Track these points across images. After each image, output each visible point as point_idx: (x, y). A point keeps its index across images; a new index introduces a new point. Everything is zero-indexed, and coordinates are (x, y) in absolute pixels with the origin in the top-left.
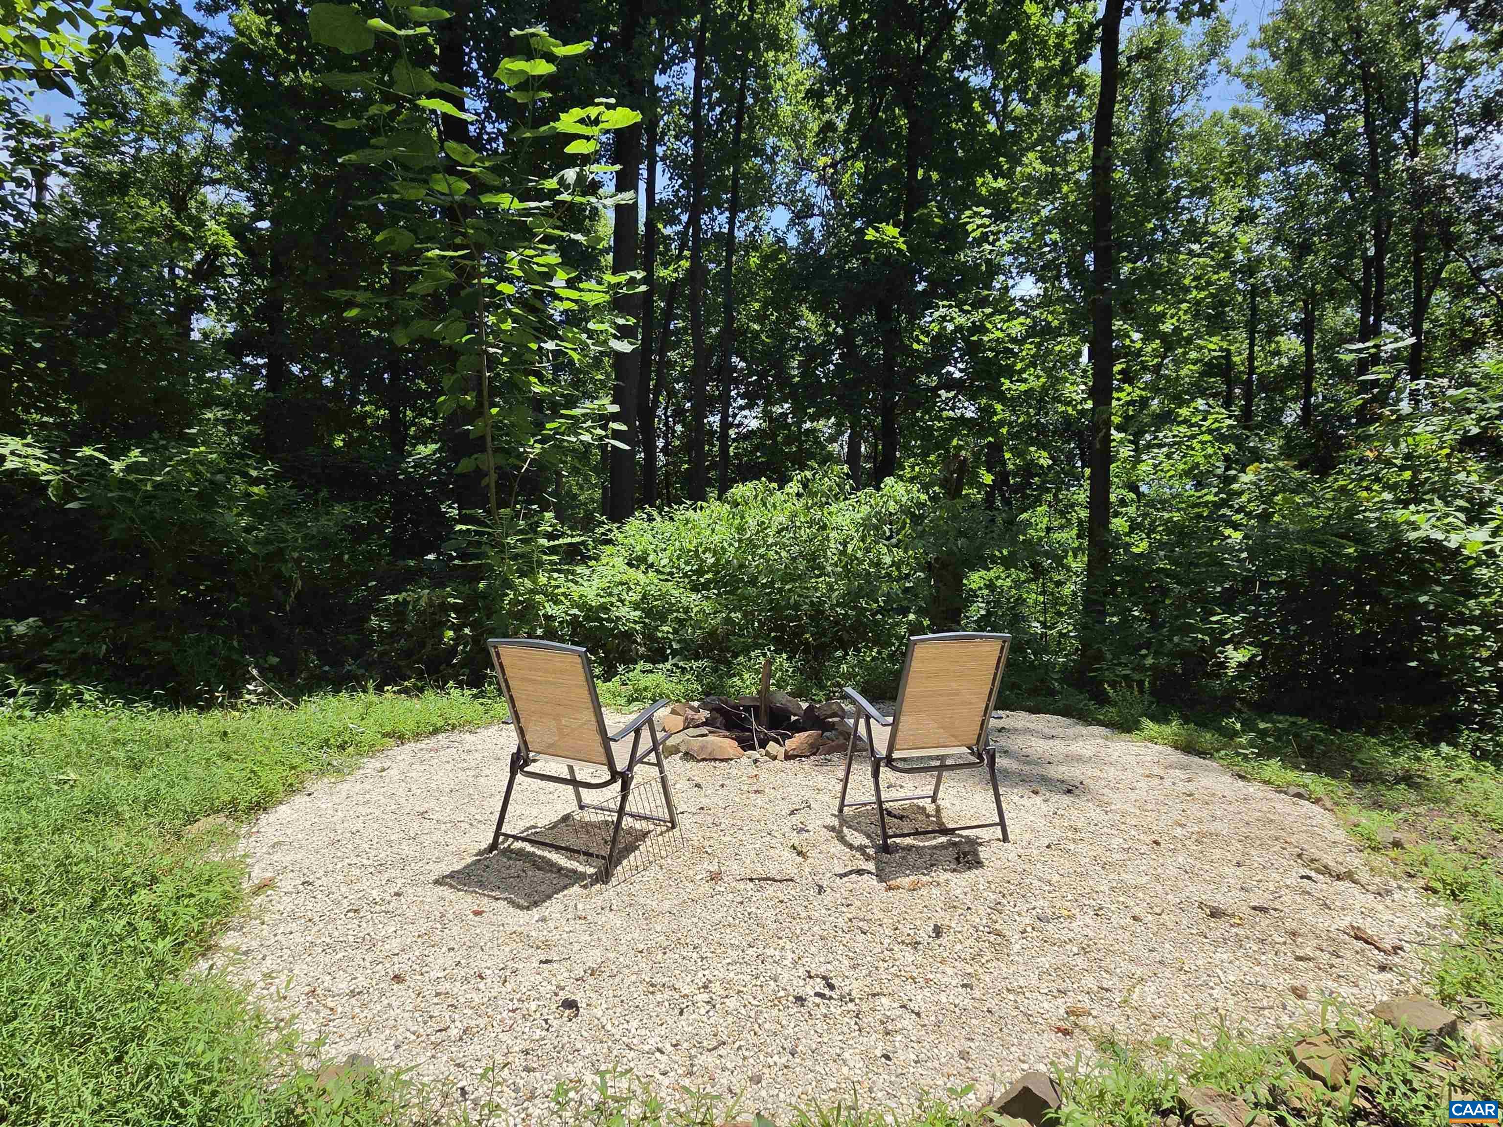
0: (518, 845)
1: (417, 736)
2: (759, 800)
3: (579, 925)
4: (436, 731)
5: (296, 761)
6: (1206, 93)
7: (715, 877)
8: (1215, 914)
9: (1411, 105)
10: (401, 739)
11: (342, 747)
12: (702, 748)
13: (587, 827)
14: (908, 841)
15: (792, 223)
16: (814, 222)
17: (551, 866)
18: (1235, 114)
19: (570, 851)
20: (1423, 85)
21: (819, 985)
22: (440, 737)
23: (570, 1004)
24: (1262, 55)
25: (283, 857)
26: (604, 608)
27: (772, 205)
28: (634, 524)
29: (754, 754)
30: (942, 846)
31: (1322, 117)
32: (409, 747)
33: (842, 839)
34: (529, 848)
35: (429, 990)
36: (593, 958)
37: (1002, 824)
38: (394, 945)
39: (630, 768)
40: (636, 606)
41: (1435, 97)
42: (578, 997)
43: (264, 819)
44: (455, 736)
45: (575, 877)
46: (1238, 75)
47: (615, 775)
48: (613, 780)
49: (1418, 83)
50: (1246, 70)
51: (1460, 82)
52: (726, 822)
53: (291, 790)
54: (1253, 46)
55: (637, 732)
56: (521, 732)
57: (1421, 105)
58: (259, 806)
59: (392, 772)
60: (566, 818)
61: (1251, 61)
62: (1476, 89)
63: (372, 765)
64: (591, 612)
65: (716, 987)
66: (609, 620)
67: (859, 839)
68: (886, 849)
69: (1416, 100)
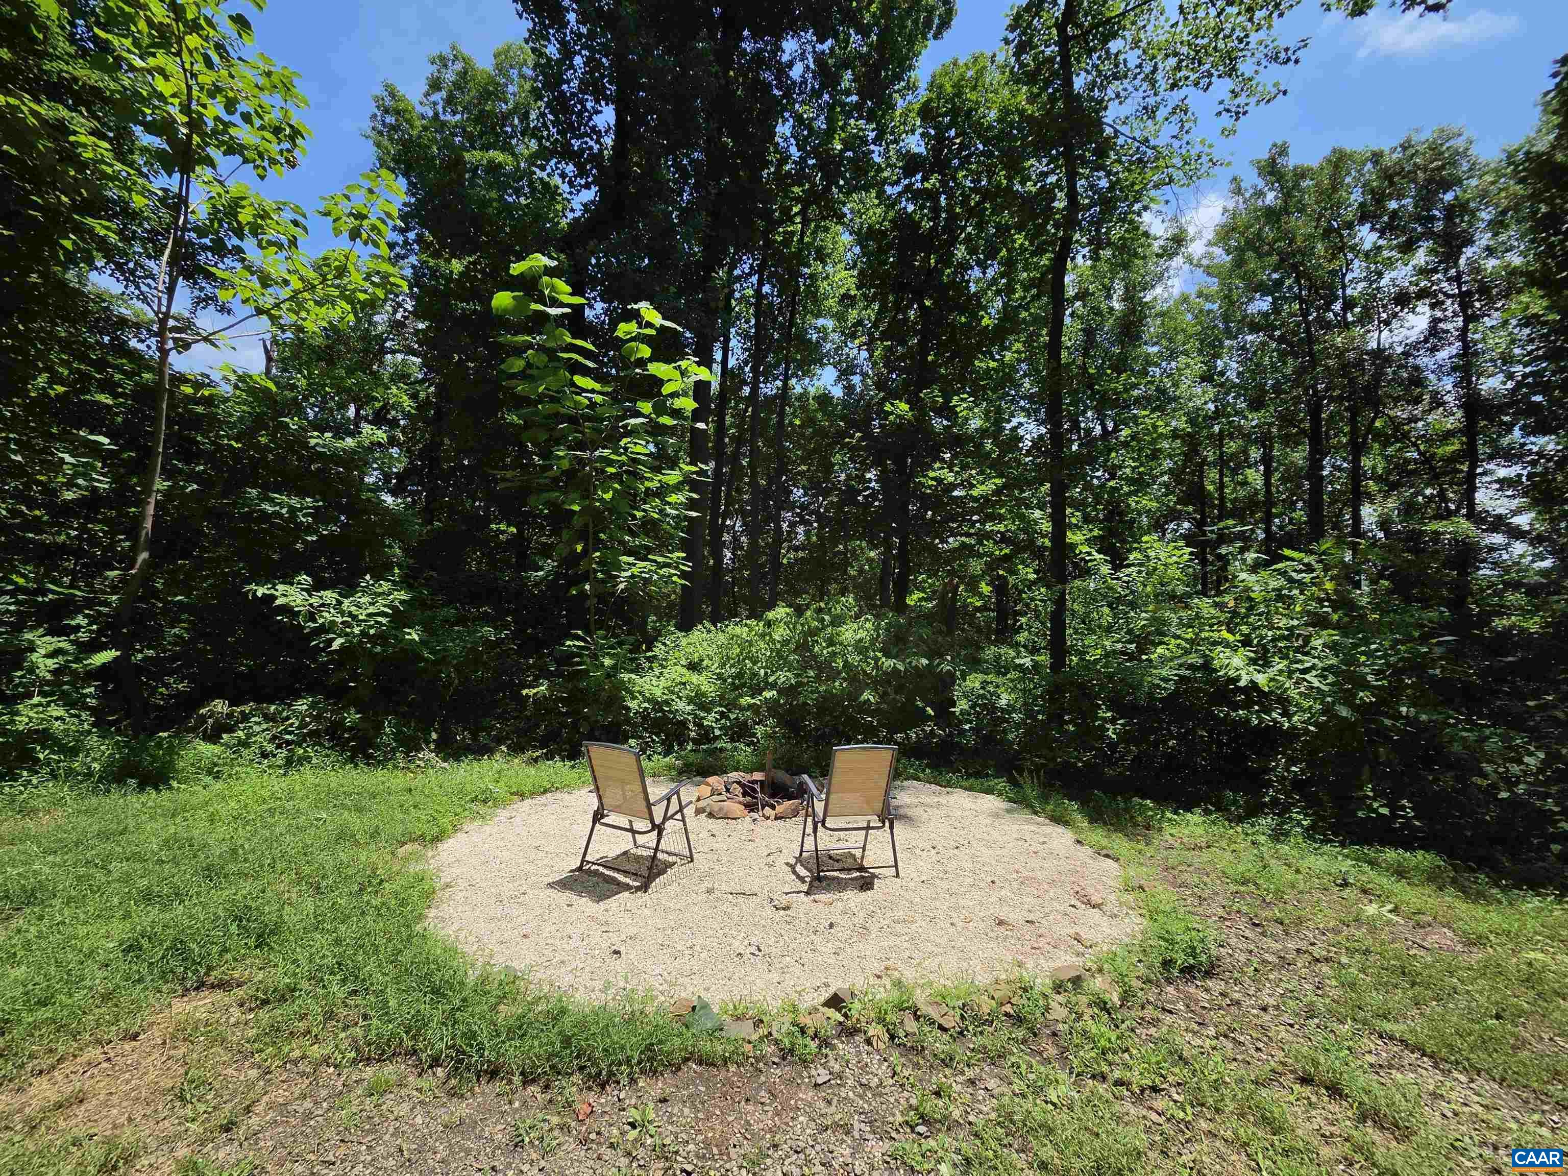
0: (594, 867)
1: (533, 794)
2: (750, 846)
3: (627, 915)
4: (545, 791)
5: (459, 810)
6: (1169, 283)
7: (710, 891)
8: (1001, 923)
9: (1340, 292)
10: (522, 796)
11: (485, 802)
12: (721, 809)
13: (638, 858)
14: (835, 874)
15: (839, 379)
16: (856, 379)
17: (614, 881)
18: (1200, 295)
19: (625, 872)
20: (1349, 277)
21: (753, 949)
22: (548, 795)
23: (616, 952)
24: (1218, 251)
25: (456, 871)
26: (667, 703)
27: (822, 365)
28: (697, 635)
29: (754, 815)
30: (856, 879)
31: (1270, 299)
32: (528, 802)
33: (794, 872)
34: (601, 869)
35: (542, 943)
36: (632, 931)
37: (896, 866)
38: (523, 919)
39: (663, 822)
40: (690, 701)
41: (1361, 285)
42: (622, 949)
43: (441, 846)
44: (558, 795)
45: (627, 887)
46: (1199, 265)
47: (654, 826)
48: (652, 830)
49: (1344, 275)
50: (1205, 262)
51: (1380, 275)
52: (725, 859)
53: (456, 829)
54: (1209, 244)
55: (669, 800)
56: (600, 798)
57: (1349, 292)
58: (437, 839)
59: (518, 819)
60: (625, 853)
61: (1208, 255)
62: (1393, 280)
63: (503, 814)
64: (658, 705)
65: (697, 948)
66: (670, 712)
67: (803, 872)
68: (819, 879)
69: (1344, 287)
